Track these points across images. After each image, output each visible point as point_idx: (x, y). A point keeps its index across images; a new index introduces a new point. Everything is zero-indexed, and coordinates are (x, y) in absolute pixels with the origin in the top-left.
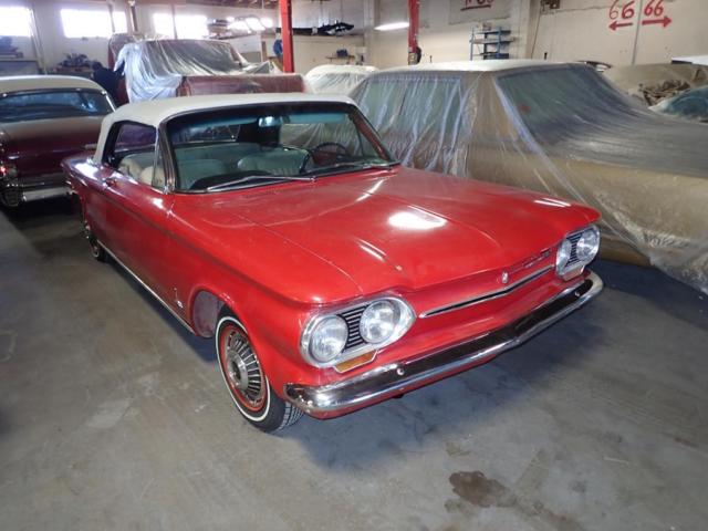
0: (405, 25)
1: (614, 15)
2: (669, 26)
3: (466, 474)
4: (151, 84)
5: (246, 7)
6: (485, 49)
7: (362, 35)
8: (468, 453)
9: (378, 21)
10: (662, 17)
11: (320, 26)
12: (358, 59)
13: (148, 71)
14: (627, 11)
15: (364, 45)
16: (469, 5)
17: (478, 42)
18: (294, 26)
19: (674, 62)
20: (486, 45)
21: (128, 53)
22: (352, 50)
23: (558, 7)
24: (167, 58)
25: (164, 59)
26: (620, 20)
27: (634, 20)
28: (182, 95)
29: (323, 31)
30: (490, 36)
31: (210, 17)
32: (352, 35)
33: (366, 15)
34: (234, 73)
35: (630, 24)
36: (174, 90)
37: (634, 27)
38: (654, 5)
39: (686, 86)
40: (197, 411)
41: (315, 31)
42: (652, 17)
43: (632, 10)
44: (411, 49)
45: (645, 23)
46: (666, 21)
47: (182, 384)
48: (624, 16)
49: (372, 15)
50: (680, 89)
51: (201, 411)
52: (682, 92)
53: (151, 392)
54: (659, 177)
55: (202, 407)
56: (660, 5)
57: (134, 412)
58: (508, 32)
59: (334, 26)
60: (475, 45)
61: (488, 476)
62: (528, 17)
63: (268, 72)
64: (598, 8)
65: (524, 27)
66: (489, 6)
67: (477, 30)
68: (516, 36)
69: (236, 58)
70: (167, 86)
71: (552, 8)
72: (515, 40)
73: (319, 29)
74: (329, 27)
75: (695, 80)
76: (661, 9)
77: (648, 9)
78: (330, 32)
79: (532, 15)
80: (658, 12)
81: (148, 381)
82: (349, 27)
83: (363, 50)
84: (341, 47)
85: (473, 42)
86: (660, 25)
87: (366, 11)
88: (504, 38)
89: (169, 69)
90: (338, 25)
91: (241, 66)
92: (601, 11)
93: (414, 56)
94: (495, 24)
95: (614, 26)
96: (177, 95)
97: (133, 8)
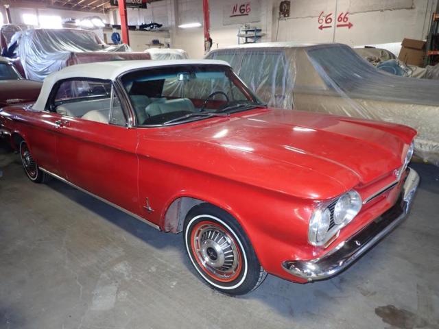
0: (198, 25)
1: (321, 21)
2: (352, 28)
3: (384, 308)
4: (43, 58)
5: (88, 11)
6: (246, 40)
7: (168, 31)
8: (375, 293)
9: (178, 22)
10: (347, 23)
11: (141, 24)
12: (166, 45)
13: (39, 50)
14: (328, 19)
15: (169, 37)
16: (235, 14)
17: (242, 36)
18: (129, 25)
19: (366, 47)
20: (246, 38)
21: (20, 38)
22: (162, 40)
23: (288, 16)
24: (53, 41)
25: (51, 42)
26: (324, 24)
27: (332, 24)
28: (71, 65)
29: (143, 27)
30: (249, 33)
31: (63, 17)
32: (161, 31)
33: (169, 18)
34: (101, 51)
35: (331, 27)
36: (64, 62)
37: (333, 28)
38: (343, 16)
39: (379, 60)
40: (172, 287)
41: (138, 27)
42: (342, 23)
43: (330, 19)
44: (206, 39)
45: (338, 26)
46: (350, 25)
47: (150, 268)
48: (326, 22)
49: (174, 18)
50: (377, 62)
51: (175, 286)
52: (378, 64)
53: (129, 276)
54: (427, 108)
55: (174, 284)
56: (347, 16)
57: (123, 294)
58: (260, 30)
59: (150, 25)
60: (240, 38)
61: (398, 307)
62: (271, 21)
63: (125, 51)
64: (312, 17)
65: (270, 27)
66: (247, 15)
67: (242, 29)
68: (265, 33)
69: (99, 42)
70: (57, 60)
71: (285, 16)
72: (264, 35)
73: (141, 26)
74: (146, 26)
75: (382, 57)
76: (347, 18)
77: (340, 19)
78: (147, 29)
79: (273, 20)
80: (345, 20)
81: (121, 268)
82: (159, 26)
83: (169, 40)
84: (155, 38)
85: (240, 36)
86: (347, 27)
87: (169, 16)
88: (258, 34)
89: (56, 48)
90: (152, 24)
91: (103, 47)
92: (314, 19)
93: (208, 43)
94: (252, 26)
95: (321, 28)
96: (67, 65)
97: (8, 9)
